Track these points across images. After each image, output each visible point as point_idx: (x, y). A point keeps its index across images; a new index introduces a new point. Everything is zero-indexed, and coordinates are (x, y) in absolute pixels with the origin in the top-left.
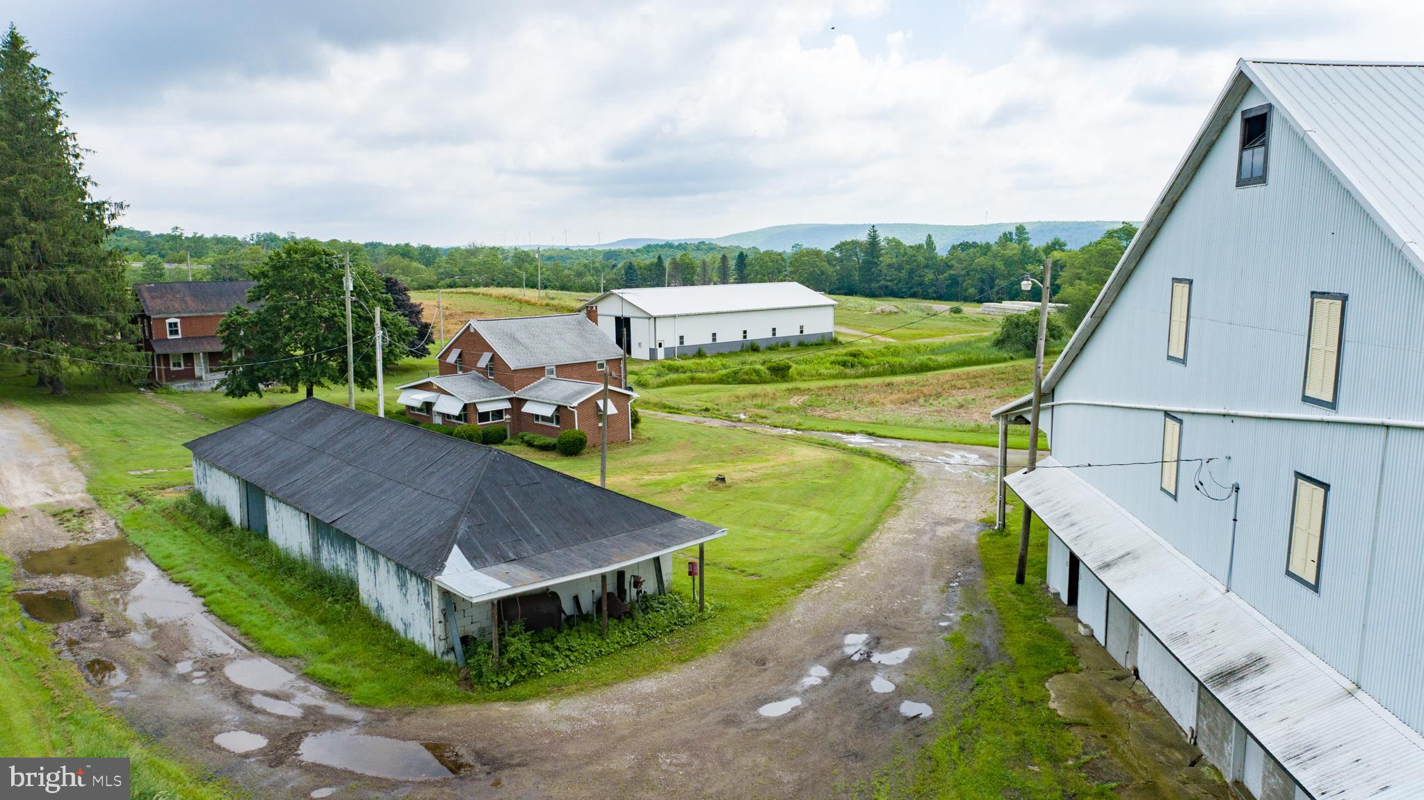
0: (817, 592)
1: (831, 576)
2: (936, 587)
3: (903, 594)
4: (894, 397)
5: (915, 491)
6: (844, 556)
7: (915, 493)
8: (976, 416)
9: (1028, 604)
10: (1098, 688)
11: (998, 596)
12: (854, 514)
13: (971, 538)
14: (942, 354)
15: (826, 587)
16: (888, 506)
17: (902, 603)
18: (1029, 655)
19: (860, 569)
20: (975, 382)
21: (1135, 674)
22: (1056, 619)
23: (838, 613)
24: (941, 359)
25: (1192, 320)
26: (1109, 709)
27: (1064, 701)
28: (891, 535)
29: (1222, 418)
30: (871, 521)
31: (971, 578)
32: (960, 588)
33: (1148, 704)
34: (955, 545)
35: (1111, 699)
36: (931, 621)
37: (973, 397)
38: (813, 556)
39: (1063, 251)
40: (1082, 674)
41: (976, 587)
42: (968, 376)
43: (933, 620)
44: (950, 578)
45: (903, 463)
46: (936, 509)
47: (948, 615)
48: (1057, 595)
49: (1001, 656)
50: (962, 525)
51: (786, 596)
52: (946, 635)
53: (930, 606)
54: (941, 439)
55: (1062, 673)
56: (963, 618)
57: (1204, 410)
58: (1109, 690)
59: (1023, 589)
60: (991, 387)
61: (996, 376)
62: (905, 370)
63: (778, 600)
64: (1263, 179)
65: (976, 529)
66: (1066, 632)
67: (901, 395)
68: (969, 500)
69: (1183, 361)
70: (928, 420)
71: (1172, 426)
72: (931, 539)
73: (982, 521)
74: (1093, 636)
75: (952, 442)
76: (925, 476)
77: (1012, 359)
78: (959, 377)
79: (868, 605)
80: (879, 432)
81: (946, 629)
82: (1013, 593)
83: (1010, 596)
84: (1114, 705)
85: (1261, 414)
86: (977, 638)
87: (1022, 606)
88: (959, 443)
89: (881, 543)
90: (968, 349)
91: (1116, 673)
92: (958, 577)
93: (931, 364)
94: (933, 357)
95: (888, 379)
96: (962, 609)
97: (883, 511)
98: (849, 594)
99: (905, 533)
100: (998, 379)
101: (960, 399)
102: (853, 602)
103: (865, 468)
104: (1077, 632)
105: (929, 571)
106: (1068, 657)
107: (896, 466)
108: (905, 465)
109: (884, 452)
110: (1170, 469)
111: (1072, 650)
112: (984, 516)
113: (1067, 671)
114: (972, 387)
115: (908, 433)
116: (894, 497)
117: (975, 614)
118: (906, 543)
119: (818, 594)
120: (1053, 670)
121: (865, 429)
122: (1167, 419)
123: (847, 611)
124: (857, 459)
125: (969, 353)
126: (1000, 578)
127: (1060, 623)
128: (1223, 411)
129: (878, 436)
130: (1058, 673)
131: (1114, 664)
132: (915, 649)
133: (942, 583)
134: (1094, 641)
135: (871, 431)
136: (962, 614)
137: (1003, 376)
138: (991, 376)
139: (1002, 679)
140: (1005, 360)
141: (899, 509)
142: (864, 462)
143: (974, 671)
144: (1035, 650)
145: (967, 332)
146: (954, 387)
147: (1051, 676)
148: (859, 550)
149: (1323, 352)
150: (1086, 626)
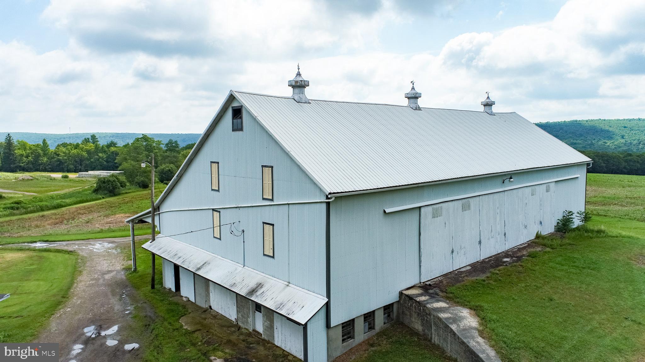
0: (58, 315)
1: (62, 307)
2: (116, 299)
3: (102, 305)
4: (49, 222)
5: (84, 263)
6: (63, 297)
7: (85, 264)
8: (97, 226)
9: (159, 295)
10: (199, 317)
11: (146, 296)
12: (58, 278)
13: (122, 276)
14: (67, 198)
15: (62, 312)
16: (75, 272)
17: (104, 309)
18: (169, 313)
19: (75, 301)
20: (90, 210)
21: (210, 308)
22: (173, 298)
23: (75, 321)
24: (68, 201)
25: (220, 176)
26: (206, 322)
27: (189, 325)
28: (83, 283)
29: (235, 208)
30: (69, 279)
31: (130, 292)
32: (127, 297)
33: (218, 316)
34: (116, 281)
35: (205, 319)
36: (121, 313)
37: (92, 217)
38: (47, 301)
39: (116, 147)
40: (191, 314)
41: (134, 295)
42: (85, 208)
43: (122, 312)
44: (121, 294)
45: (71, 251)
46: (99, 268)
47: (127, 308)
48: (170, 289)
49: (157, 317)
50: (115, 273)
51: (43, 321)
52: (130, 316)
53: (118, 307)
54: (85, 238)
55: (184, 316)
56: (135, 308)
57: (229, 207)
58: (203, 316)
59: (155, 290)
60: (99, 212)
61: (99, 206)
62: (49, 209)
63: (39, 324)
64: (241, 129)
65: (123, 273)
66: (179, 302)
67: (52, 221)
68: (113, 262)
69: (218, 191)
70: (74, 230)
71: (216, 214)
72: (104, 281)
73: (124, 269)
74: (189, 300)
75: (92, 239)
76: (86, 255)
77: (103, 198)
78: (80, 209)
79: (89, 314)
80: (50, 239)
81: (129, 314)
82: (152, 293)
83: (151, 294)
84: (207, 320)
85: (250, 205)
86: (144, 314)
87: (157, 297)
88: (96, 239)
89: (80, 288)
90: (80, 195)
91: (203, 310)
92: (124, 293)
93: (63, 204)
94: (63, 200)
95: (41, 213)
96: (133, 304)
97: (73, 274)
98: (76, 312)
99: (90, 281)
100: (101, 208)
101: (86, 219)
102: (80, 315)
103: (52, 257)
104: (183, 300)
105: (109, 294)
106: (183, 310)
107: (69, 254)
108: (72, 252)
109: (59, 248)
110: (217, 230)
111: (184, 307)
112: (124, 267)
113: (185, 314)
114: (89, 213)
115: (66, 238)
116: (75, 267)
117: (139, 305)
118: (93, 285)
119: (60, 316)
120: (180, 316)
121: (42, 239)
122: (214, 212)
123: (79, 319)
124: (45, 254)
125: (82, 197)
126: (143, 289)
127: (175, 299)
128: (236, 206)
129: (50, 241)
130: (182, 316)
131: (200, 308)
132: (120, 325)
133: (118, 297)
134: (190, 302)
135: (46, 239)
136: (134, 306)
137: (103, 206)
138: (97, 207)
139: (162, 325)
140: (100, 199)
141: (81, 272)
142: (50, 255)
143: (149, 325)
144: (170, 311)
145: (75, 187)
146: (80, 213)
147: (180, 318)
148: (70, 293)
149: (267, 184)
150: (186, 297)
